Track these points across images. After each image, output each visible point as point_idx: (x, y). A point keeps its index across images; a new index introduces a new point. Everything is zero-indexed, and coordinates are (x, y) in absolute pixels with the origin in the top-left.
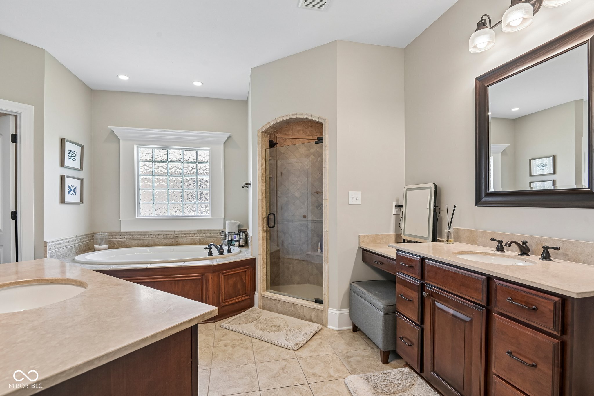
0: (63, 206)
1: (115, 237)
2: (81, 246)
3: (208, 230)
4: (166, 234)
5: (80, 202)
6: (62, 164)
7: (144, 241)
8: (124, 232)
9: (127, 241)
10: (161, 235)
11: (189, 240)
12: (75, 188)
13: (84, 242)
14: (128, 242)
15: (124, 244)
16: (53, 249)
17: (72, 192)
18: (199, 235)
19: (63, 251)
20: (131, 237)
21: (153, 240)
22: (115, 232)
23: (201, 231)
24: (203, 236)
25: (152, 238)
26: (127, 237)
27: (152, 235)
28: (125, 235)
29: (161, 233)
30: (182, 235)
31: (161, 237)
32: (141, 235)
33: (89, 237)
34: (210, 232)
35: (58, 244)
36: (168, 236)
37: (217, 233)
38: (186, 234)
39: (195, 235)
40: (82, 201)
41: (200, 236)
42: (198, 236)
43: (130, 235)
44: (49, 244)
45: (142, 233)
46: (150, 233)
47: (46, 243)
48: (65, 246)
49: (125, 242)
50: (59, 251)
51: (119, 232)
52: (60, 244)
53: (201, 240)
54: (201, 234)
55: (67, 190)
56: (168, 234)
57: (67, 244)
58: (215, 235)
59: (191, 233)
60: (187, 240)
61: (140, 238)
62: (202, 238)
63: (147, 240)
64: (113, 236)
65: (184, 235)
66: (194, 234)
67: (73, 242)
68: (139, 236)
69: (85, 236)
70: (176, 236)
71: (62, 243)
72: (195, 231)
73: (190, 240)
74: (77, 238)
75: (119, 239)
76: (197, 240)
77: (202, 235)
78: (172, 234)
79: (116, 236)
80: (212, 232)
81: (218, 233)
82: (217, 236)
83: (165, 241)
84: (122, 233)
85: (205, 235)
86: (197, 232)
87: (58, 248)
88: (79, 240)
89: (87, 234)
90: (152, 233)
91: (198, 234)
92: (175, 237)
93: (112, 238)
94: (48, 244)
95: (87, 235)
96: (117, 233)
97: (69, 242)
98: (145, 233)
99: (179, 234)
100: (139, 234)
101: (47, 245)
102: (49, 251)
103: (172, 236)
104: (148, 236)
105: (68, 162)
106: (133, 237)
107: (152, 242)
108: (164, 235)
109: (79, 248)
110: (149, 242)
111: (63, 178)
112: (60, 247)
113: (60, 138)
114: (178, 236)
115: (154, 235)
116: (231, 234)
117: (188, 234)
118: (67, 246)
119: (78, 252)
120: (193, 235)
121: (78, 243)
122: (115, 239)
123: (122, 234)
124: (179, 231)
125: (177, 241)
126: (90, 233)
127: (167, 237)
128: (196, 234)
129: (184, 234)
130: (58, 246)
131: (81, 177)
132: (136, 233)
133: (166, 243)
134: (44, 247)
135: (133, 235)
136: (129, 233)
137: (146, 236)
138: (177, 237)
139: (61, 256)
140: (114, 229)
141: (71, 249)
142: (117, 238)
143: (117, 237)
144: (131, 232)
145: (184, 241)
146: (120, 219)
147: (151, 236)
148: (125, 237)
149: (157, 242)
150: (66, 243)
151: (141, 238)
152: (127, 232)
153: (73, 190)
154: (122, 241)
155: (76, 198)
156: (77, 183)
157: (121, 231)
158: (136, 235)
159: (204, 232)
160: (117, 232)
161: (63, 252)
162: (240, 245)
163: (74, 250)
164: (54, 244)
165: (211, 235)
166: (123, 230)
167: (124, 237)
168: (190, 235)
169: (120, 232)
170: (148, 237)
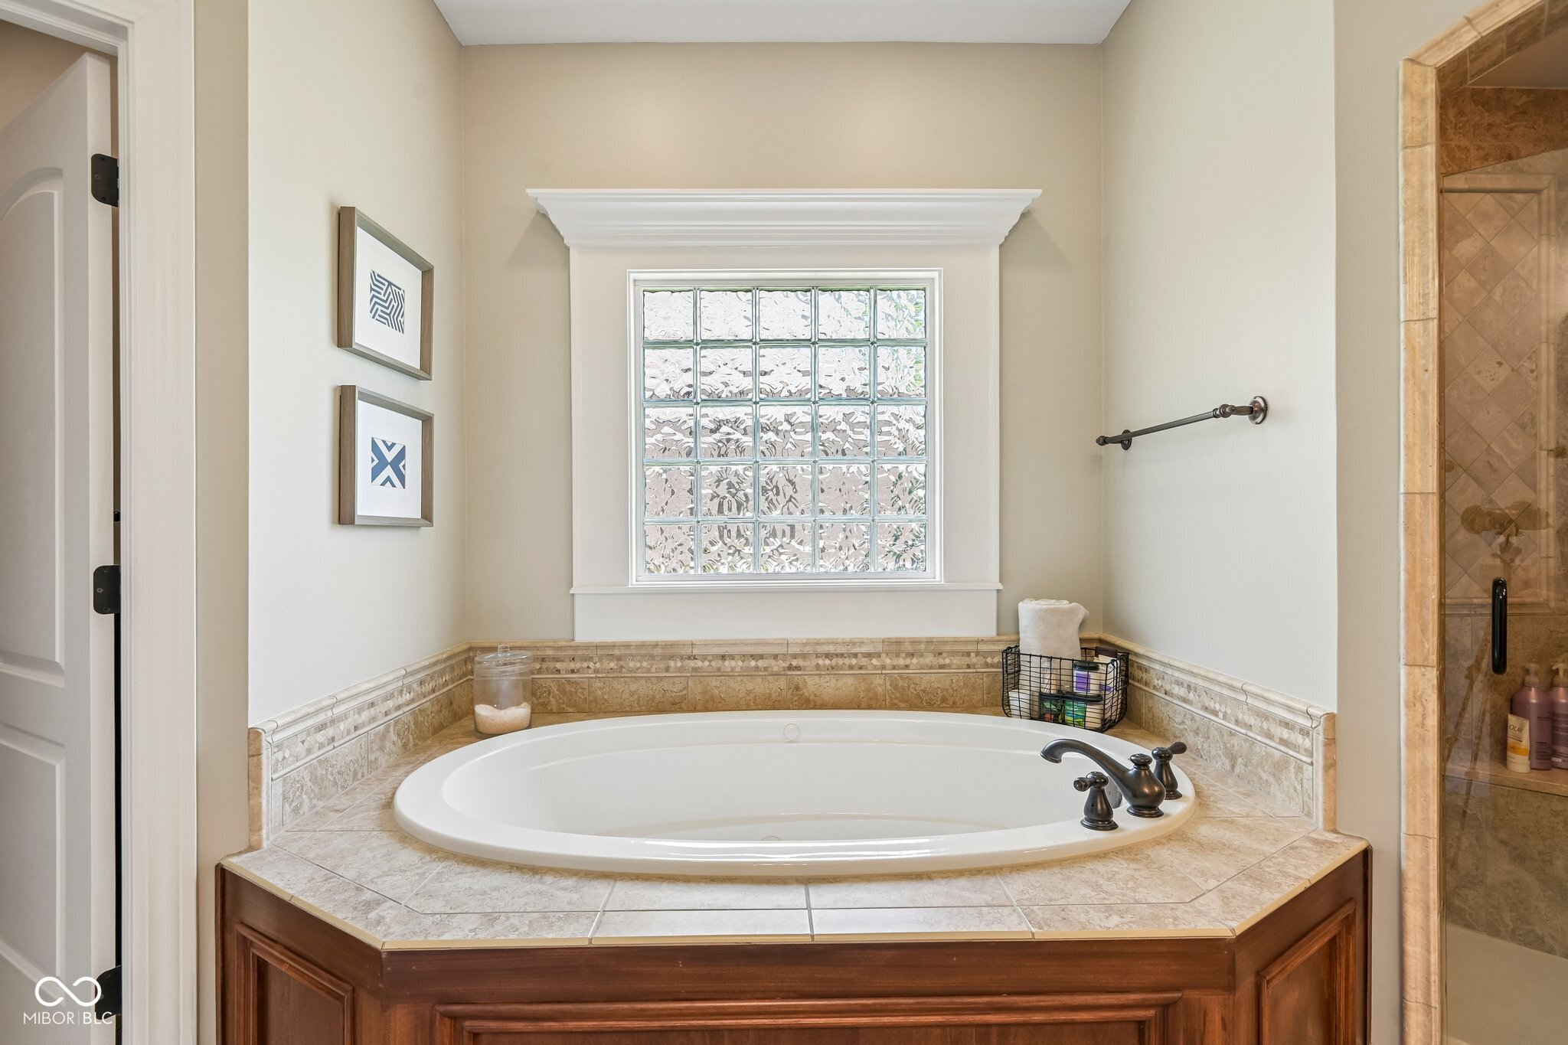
0: (345, 534)
1: (551, 665)
2: (424, 711)
3: (929, 641)
4: (753, 657)
5: (419, 516)
6: (343, 337)
7: (666, 685)
8: (587, 646)
9: (598, 684)
10: (732, 657)
11: (845, 685)
12: (401, 455)
13: (433, 691)
14: (600, 689)
15: (586, 693)
16: (297, 758)
17: (389, 471)
18: (888, 661)
19: (346, 751)
20: (612, 665)
21: (701, 682)
22: (551, 644)
23: (898, 642)
24: (907, 667)
25: (695, 669)
26: (598, 665)
27: (695, 659)
28: (590, 659)
29: (731, 650)
30: (821, 662)
31: (733, 669)
32: (652, 657)
33: (452, 668)
34: (936, 647)
35: (322, 727)
36: (761, 663)
37: (968, 654)
38: (837, 655)
39: (874, 661)
40: (427, 515)
41: (894, 668)
42: (884, 667)
43: (612, 657)
44: (277, 738)
45: (658, 651)
46: (687, 651)
47: (259, 734)
48: (356, 728)
49: (590, 686)
50: (327, 760)
51: (568, 644)
52: (333, 722)
53: (900, 683)
54: (897, 656)
55: (364, 460)
56: (761, 657)
57: (365, 715)
58: (956, 660)
59: (857, 650)
60: (840, 684)
61: (648, 670)
62: (901, 676)
63: (674, 680)
64: (543, 660)
65: (827, 662)
66: (869, 655)
67: (391, 704)
68: (645, 664)
69: (437, 668)
70: (794, 663)
71: (345, 716)
72: (872, 642)
73: (850, 681)
74: (407, 681)
75: (567, 672)
76: (881, 681)
77: (901, 662)
78: (775, 657)
79: (556, 659)
80: (948, 648)
81: (973, 655)
82: (969, 667)
83: (750, 686)
84: (577, 647)
85: (915, 661)
86: (879, 648)
87: (321, 746)
88: (415, 686)
89: (445, 656)
90: (696, 652)
91: (883, 655)
92: (790, 668)
93: (540, 671)
94: (265, 739)
95: (449, 658)
96: (560, 648)
97: (372, 705)
98: (669, 651)
99: (804, 656)
100: (643, 652)
101: (264, 744)
102: (275, 771)
103: (778, 666)
104: (679, 664)
105: (367, 330)
106: (622, 667)
107: (695, 690)
108: (744, 657)
109: (416, 724)
110: (684, 688)
111: (346, 399)
112: (333, 739)
113: (332, 206)
114: (801, 663)
115: (704, 658)
116: (1056, 664)
117: (842, 655)
118: (363, 725)
119: (411, 740)
120: (864, 661)
121: (412, 701)
122: (553, 674)
123: (580, 653)
124: (805, 644)
125: (797, 688)
126: (457, 650)
127: (757, 668)
128: (878, 655)
129: (828, 656)
130: (321, 737)
131: (427, 408)
132: (633, 651)
133: (752, 695)
134: (250, 756)
135: (619, 659)
136: (606, 651)
137: (672, 663)
138: (798, 668)
139: (335, 783)
140: (546, 631)
141: (384, 736)
142: (558, 671)
143: (558, 665)
144: (613, 646)
145: (828, 686)
146: (571, 592)
147: (692, 663)
148: (591, 665)
149: (716, 687)
150: (360, 710)
151: (653, 670)
152: (597, 647)
153: (390, 464)
154: (576, 683)
155: (404, 502)
156: (405, 433)
157: (573, 640)
158: (633, 657)
159: (910, 648)
160: (560, 644)
161: (348, 759)
162: (1103, 720)
163: (395, 739)
164: (300, 732)
165: (941, 661)
166: (581, 637)
167: (585, 665)
168: (854, 661)
169: (573, 644)
170: (681, 669)
